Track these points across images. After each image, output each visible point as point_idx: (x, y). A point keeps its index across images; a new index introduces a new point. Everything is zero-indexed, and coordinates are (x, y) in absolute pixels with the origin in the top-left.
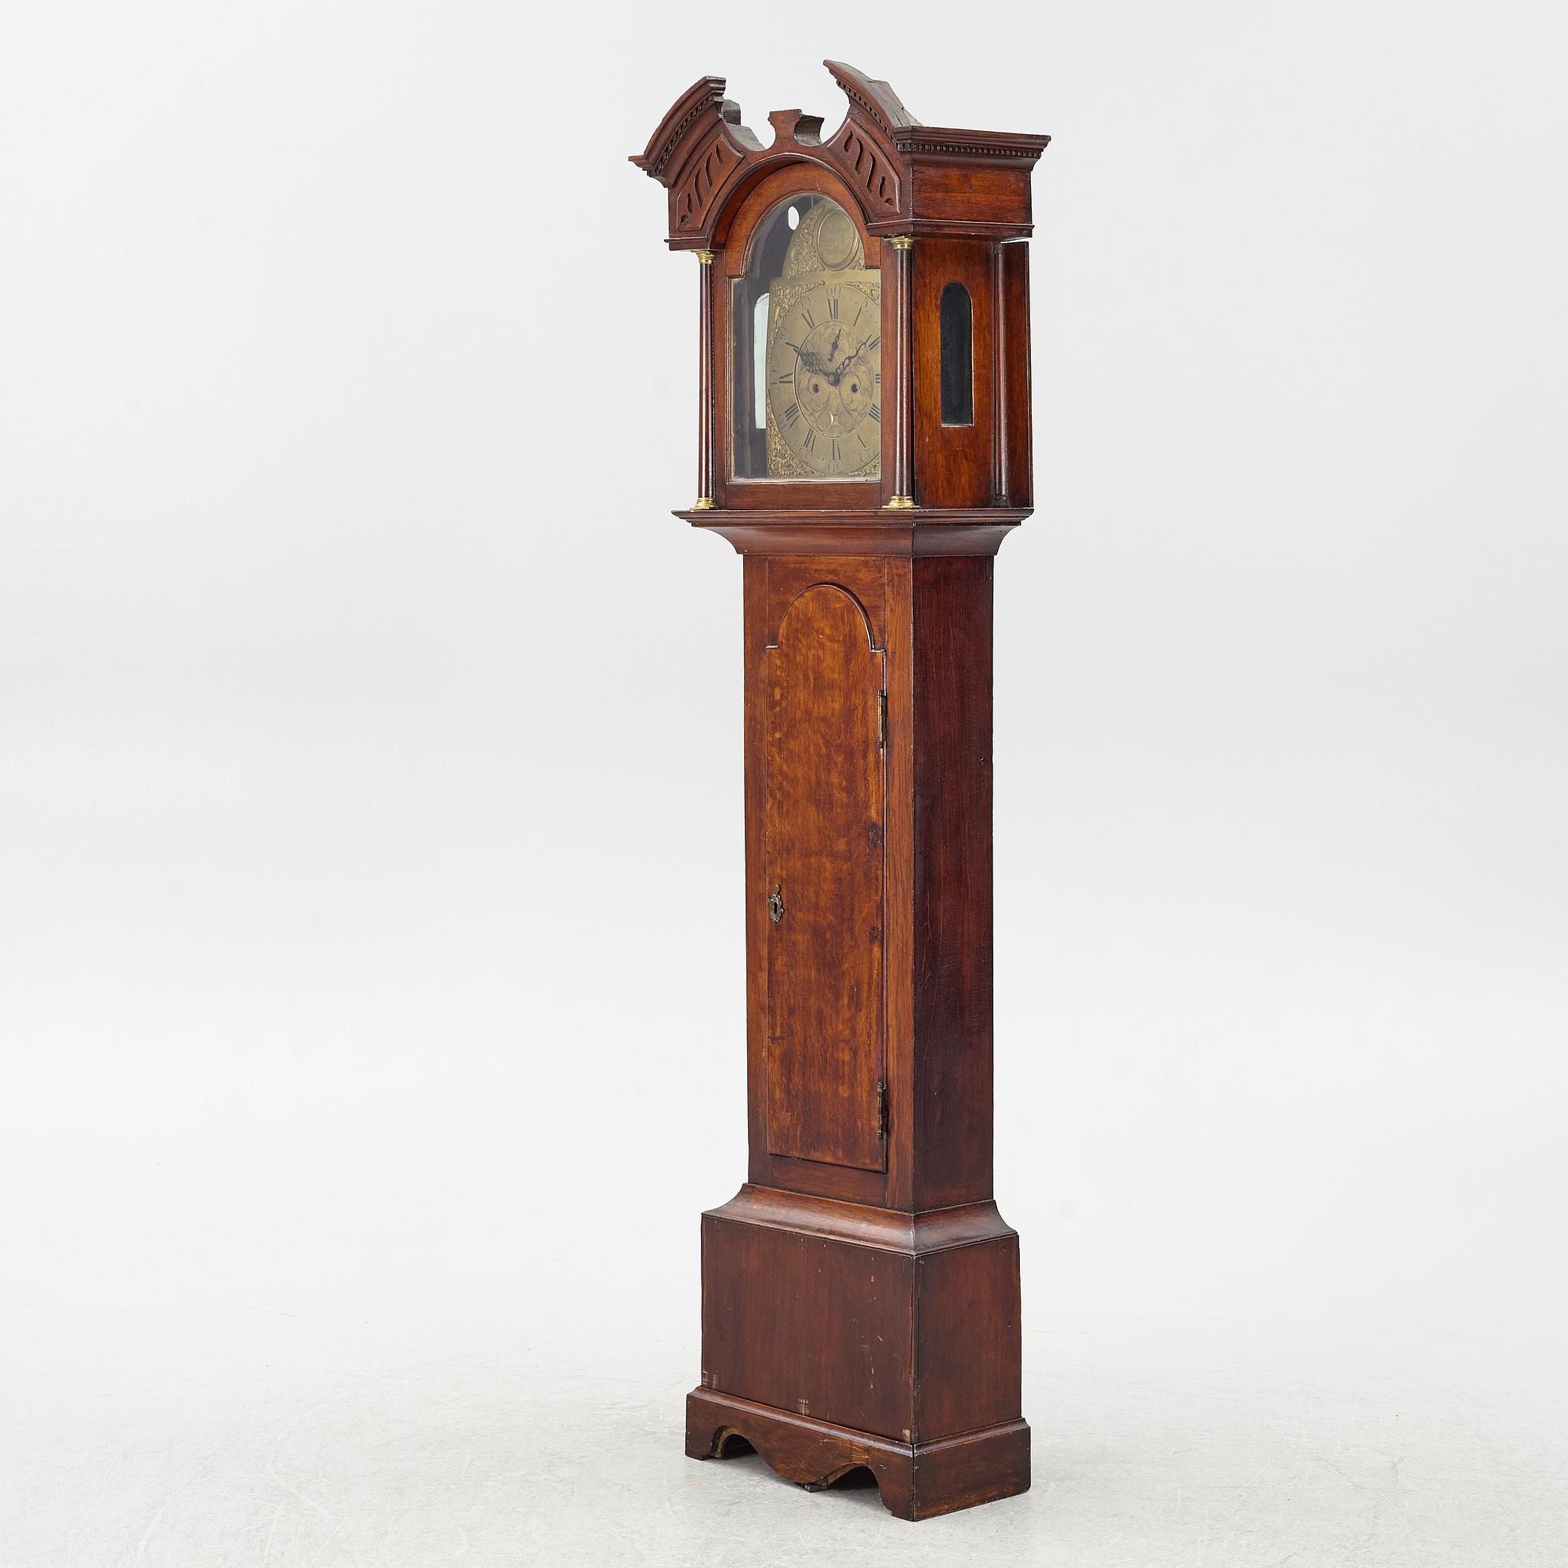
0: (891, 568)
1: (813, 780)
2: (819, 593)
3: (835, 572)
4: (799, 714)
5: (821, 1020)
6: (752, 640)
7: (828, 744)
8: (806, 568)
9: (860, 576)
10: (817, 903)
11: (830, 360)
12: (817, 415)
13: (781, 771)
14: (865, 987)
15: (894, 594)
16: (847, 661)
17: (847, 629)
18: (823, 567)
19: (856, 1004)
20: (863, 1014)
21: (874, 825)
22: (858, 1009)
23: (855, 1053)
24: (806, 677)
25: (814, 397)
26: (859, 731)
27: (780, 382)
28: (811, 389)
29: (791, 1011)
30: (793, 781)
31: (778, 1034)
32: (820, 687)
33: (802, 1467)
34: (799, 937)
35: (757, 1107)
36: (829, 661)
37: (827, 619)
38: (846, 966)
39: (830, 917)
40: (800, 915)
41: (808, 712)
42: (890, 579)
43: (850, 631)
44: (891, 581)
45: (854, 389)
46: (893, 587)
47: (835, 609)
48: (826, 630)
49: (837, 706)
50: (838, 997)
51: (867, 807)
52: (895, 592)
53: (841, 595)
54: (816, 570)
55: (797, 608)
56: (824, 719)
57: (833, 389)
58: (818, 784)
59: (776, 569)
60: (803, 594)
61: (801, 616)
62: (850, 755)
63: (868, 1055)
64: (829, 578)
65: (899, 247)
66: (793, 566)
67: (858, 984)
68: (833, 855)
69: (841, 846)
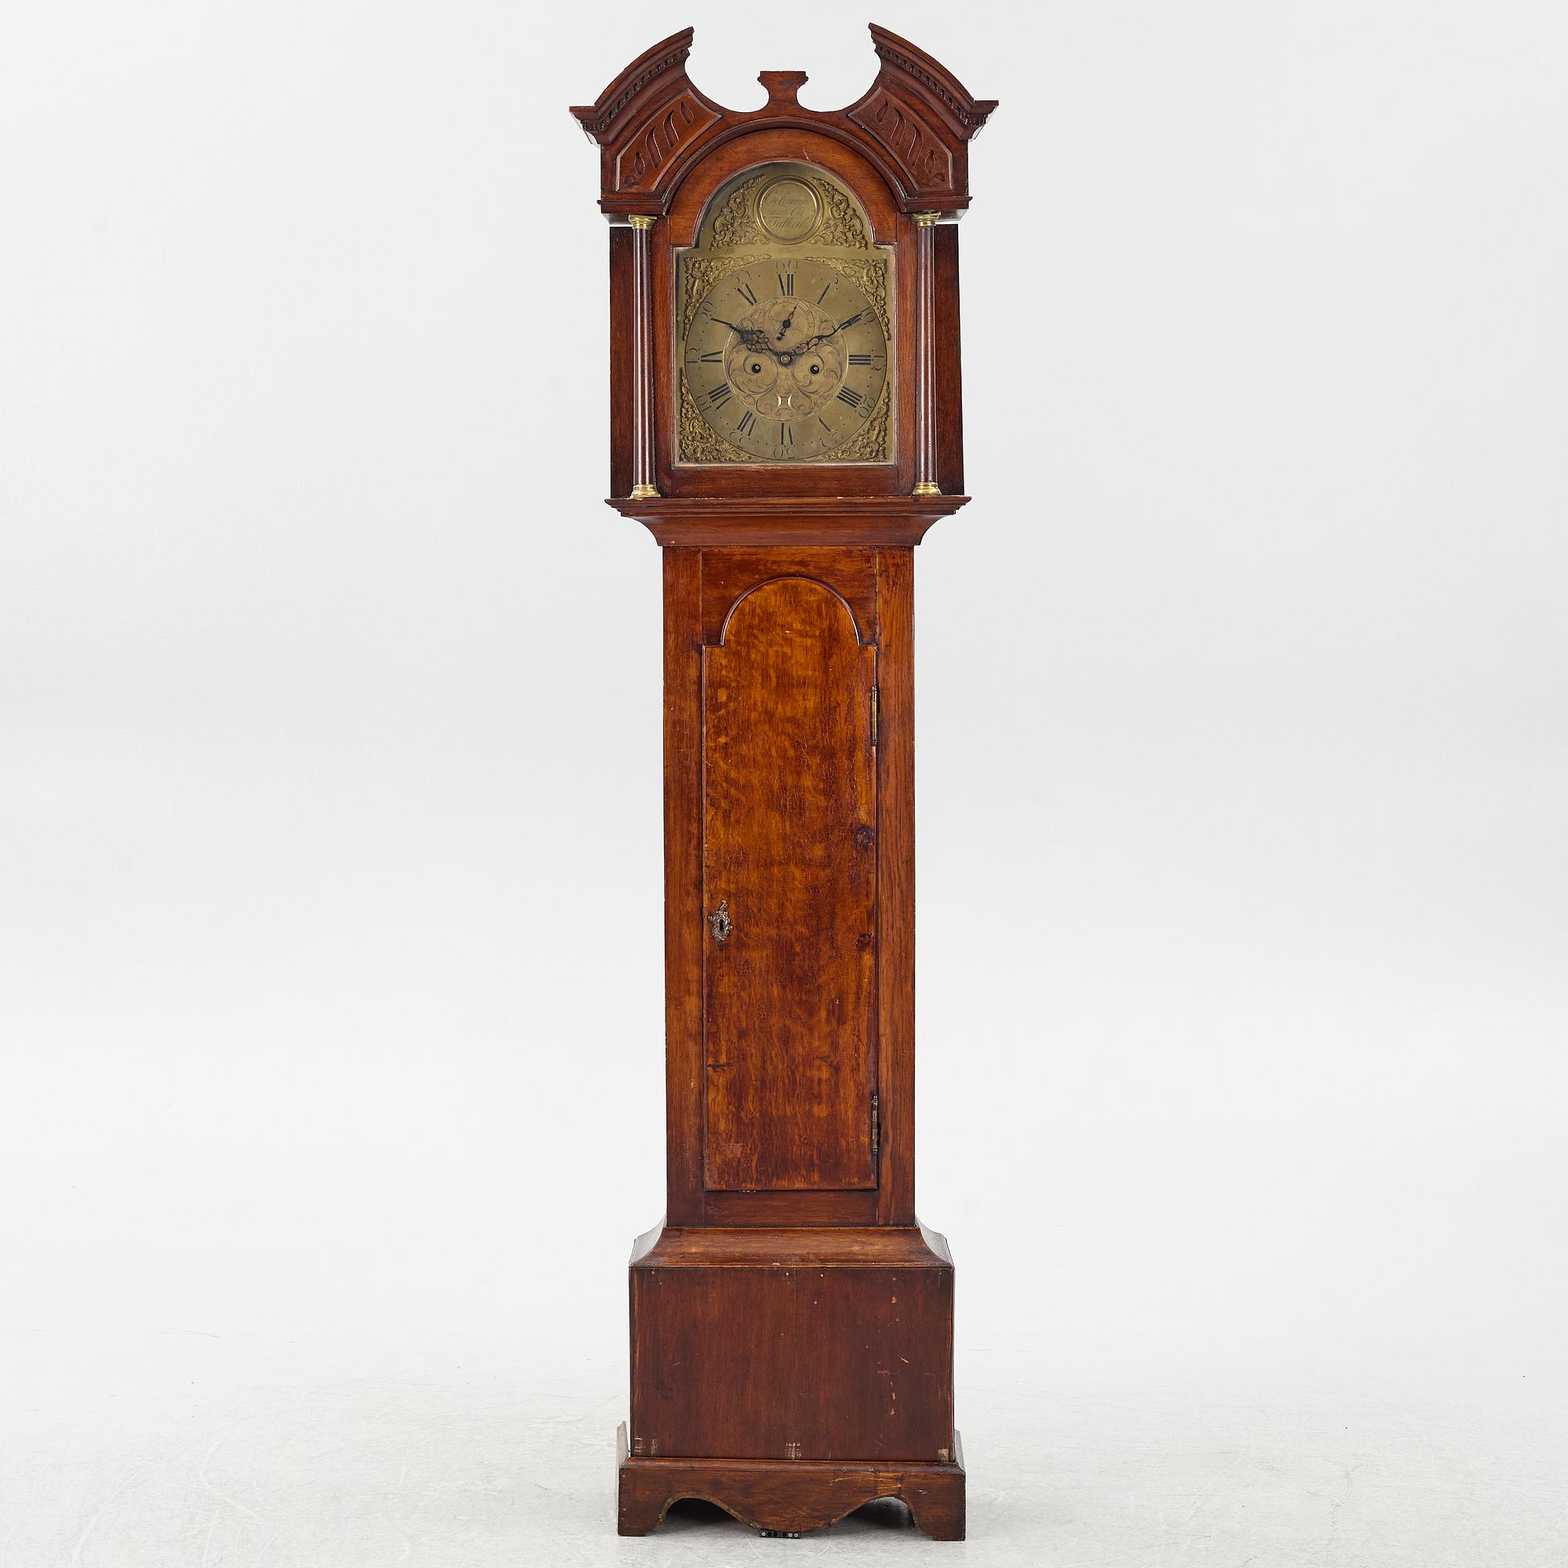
0: (884, 557)
1: (776, 784)
2: (785, 587)
3: (802, 563)
4: (754, 716)
5: (786, 1039)
6: (676, 638)
7: (796, 745)
8: (759, 560)
9: (840, 567)
10: (781, 915)
11: (779, 339)
12: (757, 397)
13: (727, 779)
14: (852, 998)
15: (888, 585)
16: (826, 655)
17: (826, 623)
18: (784, 558)
19: (838, 1016)
20: (848, 1027)
21: (864, 827)
22: (841, 1021)
23: (836, 1069)
24: (765, 676)
25: (753, 377)
26: (842, 729)
27: (702, 361)
28: (749, 368)
29: (743, 1034)
30: (747, 788)
31: (723, 1059)
32: (785, 685)
33: (804, 1514)
34: (755, 955)
35: (682, 1142)
36: (799, 656)
37: (797, 613)
38: (823, 979)
39: (800, 929)
40: (755, 930)
41: (769, 715)
42: (883, 569)
43: (829, 626)
44: (886, 571)
45: (814, 370)
46: (888, 577)
47: (807, 602)
48: (794, 625)
49: (811, 705)
50: (811, 1012)
51: (854, 808)
52: (891, 583)
53: (817, 587)
54: (774, 562)
55: (751, 603)
56: (792, 720)
57: (782, 369)
58: (784, 788)
59: (714, 561)
60: (762, 586)
61: (758, 610)
62: (829, 755)
63: (856, 1069)
64: (794, 569)
65: (922, 224)
66: (739, 557)
67: (842, 995)
68: (805, 863)
69: (818, 851)
